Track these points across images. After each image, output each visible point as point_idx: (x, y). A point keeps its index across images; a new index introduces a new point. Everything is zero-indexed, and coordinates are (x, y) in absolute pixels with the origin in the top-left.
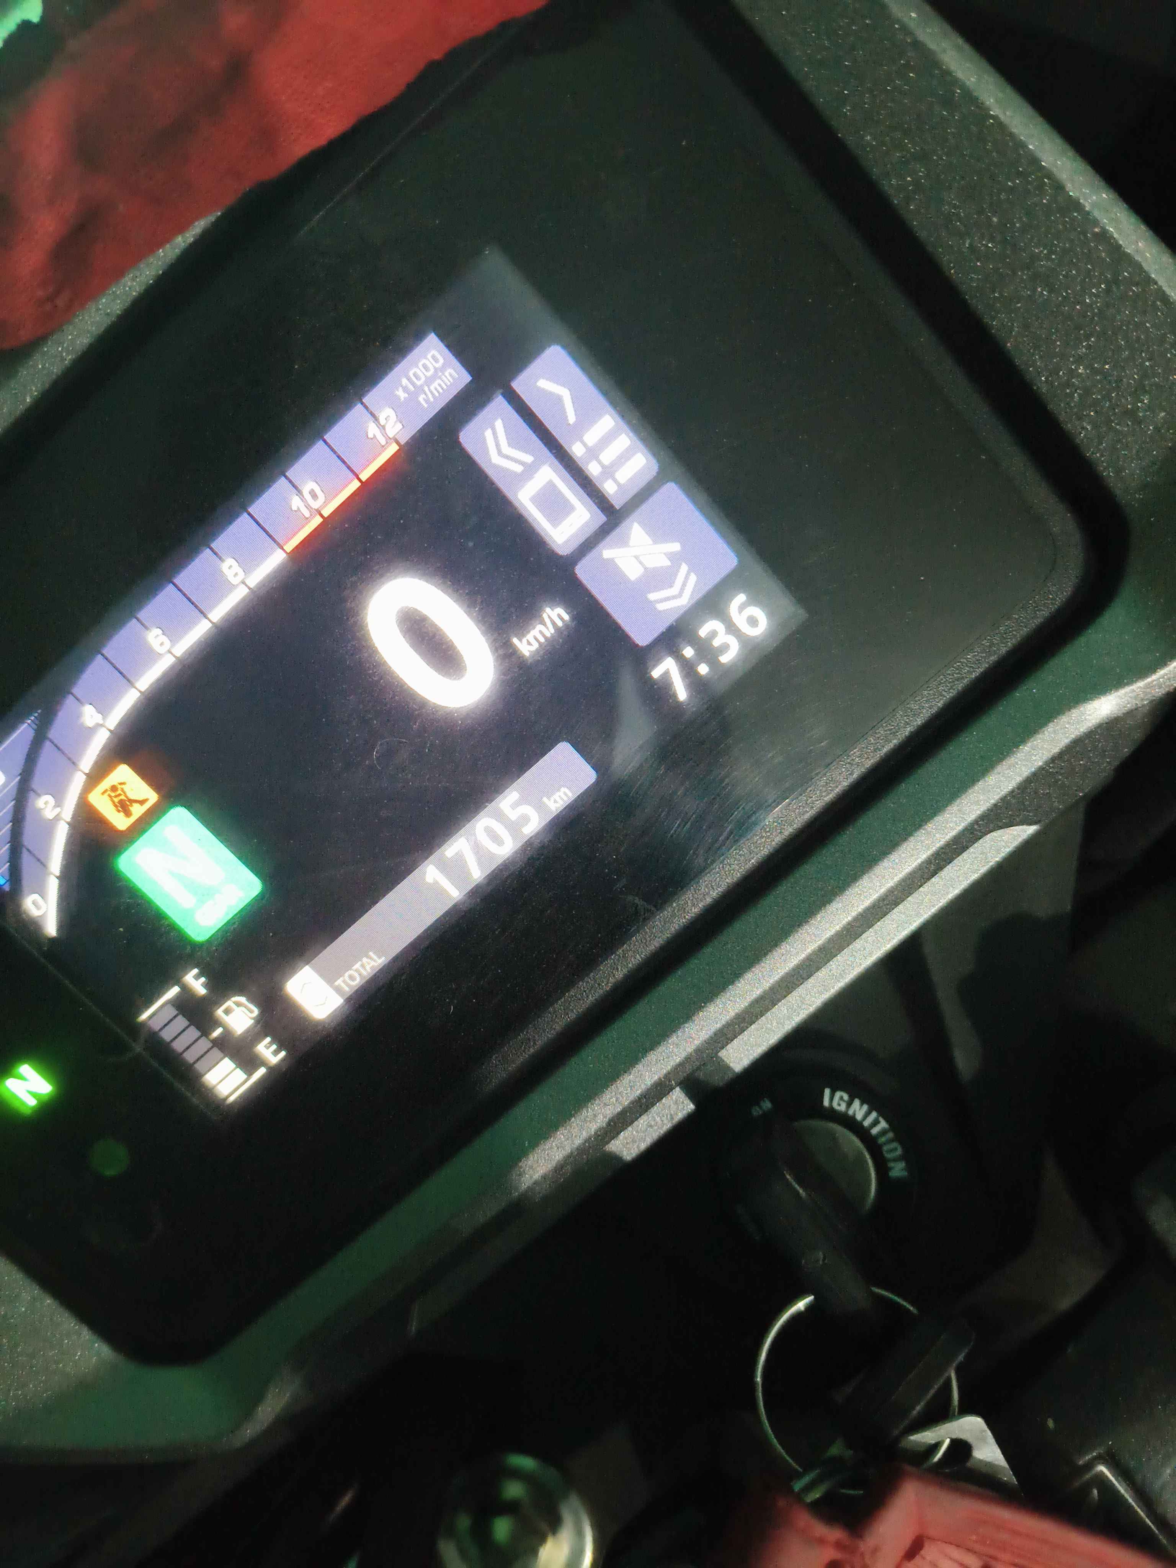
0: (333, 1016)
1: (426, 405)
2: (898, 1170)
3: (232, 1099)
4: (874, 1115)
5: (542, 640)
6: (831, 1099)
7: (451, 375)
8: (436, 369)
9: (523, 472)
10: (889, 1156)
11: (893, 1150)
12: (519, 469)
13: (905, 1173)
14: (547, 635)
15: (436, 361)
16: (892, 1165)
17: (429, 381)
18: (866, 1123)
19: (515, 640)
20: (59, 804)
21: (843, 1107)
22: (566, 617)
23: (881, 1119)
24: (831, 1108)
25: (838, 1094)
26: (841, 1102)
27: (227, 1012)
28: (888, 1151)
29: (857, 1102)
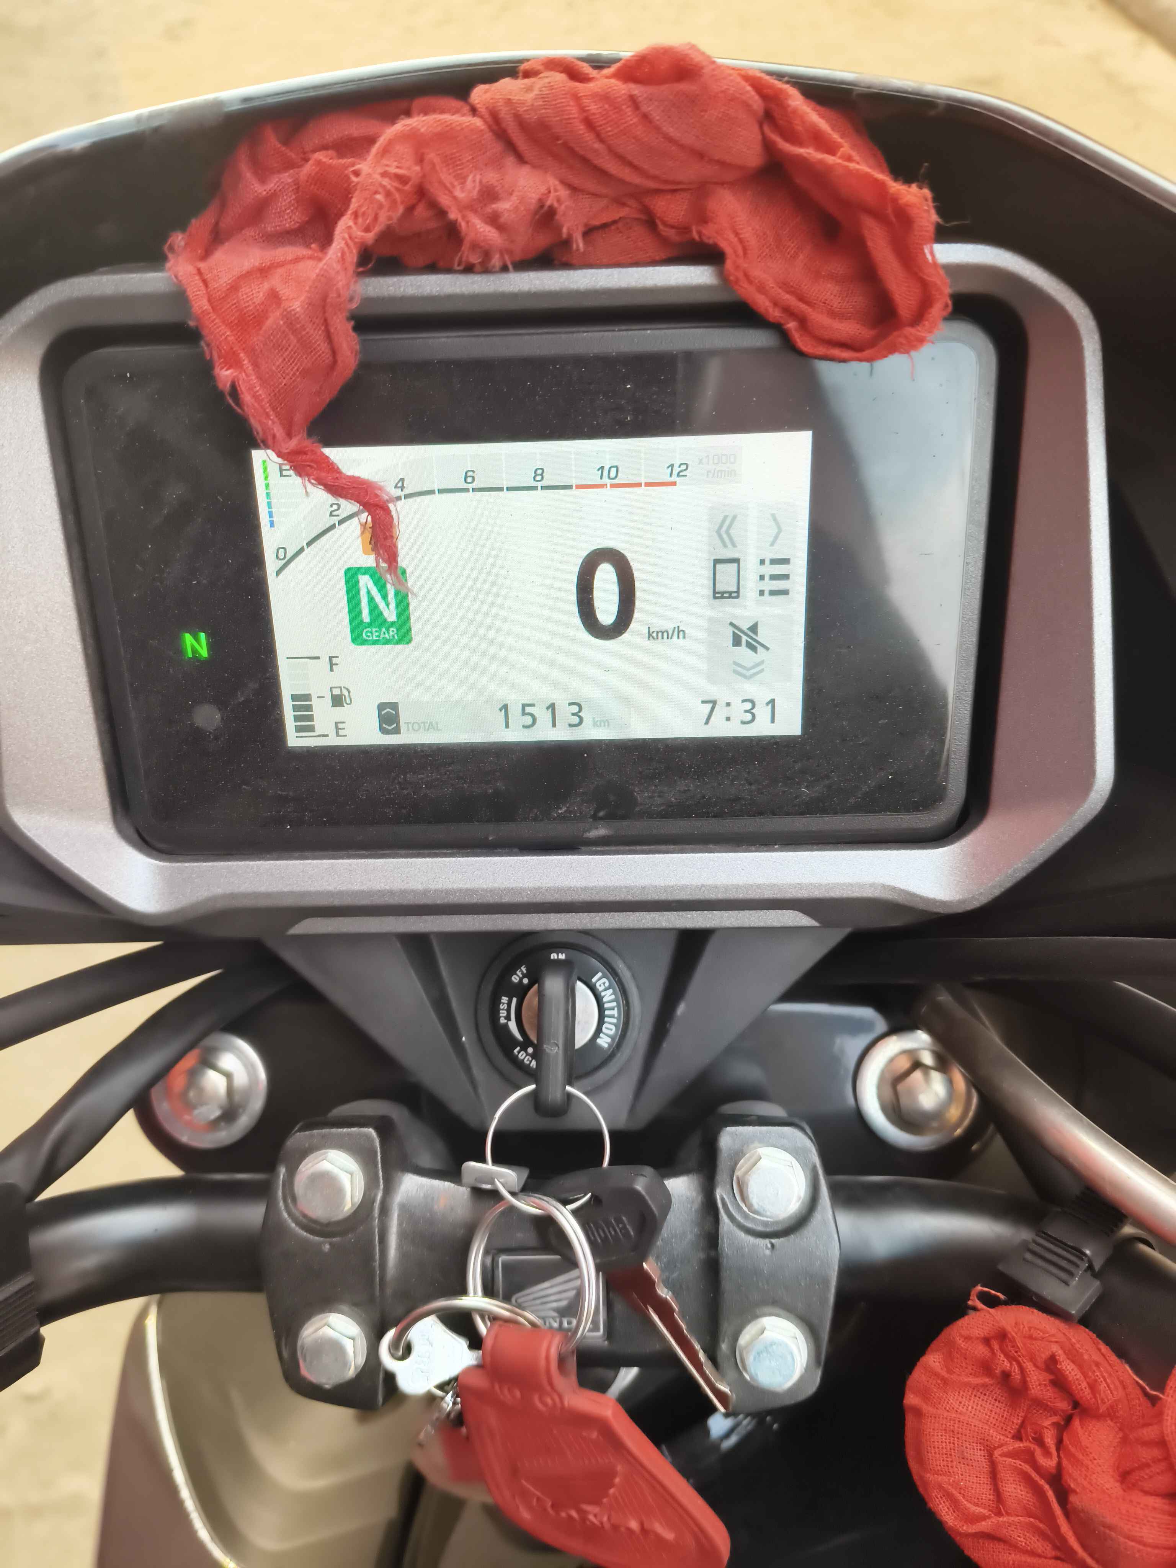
2: (604, 1041)
4: (614, 1004)
6: (600, 979)
10: (604, 1030)
11: (610, 1028)
13: (606, 1046)
16: (601, 1035)
18: (606, 1005)
21: (601, 989)
23: (616, 1009)
24: (595, 985)
25: (604, 980)
26: (602, 985)
28: (607, 1028)
29: (611, 991)
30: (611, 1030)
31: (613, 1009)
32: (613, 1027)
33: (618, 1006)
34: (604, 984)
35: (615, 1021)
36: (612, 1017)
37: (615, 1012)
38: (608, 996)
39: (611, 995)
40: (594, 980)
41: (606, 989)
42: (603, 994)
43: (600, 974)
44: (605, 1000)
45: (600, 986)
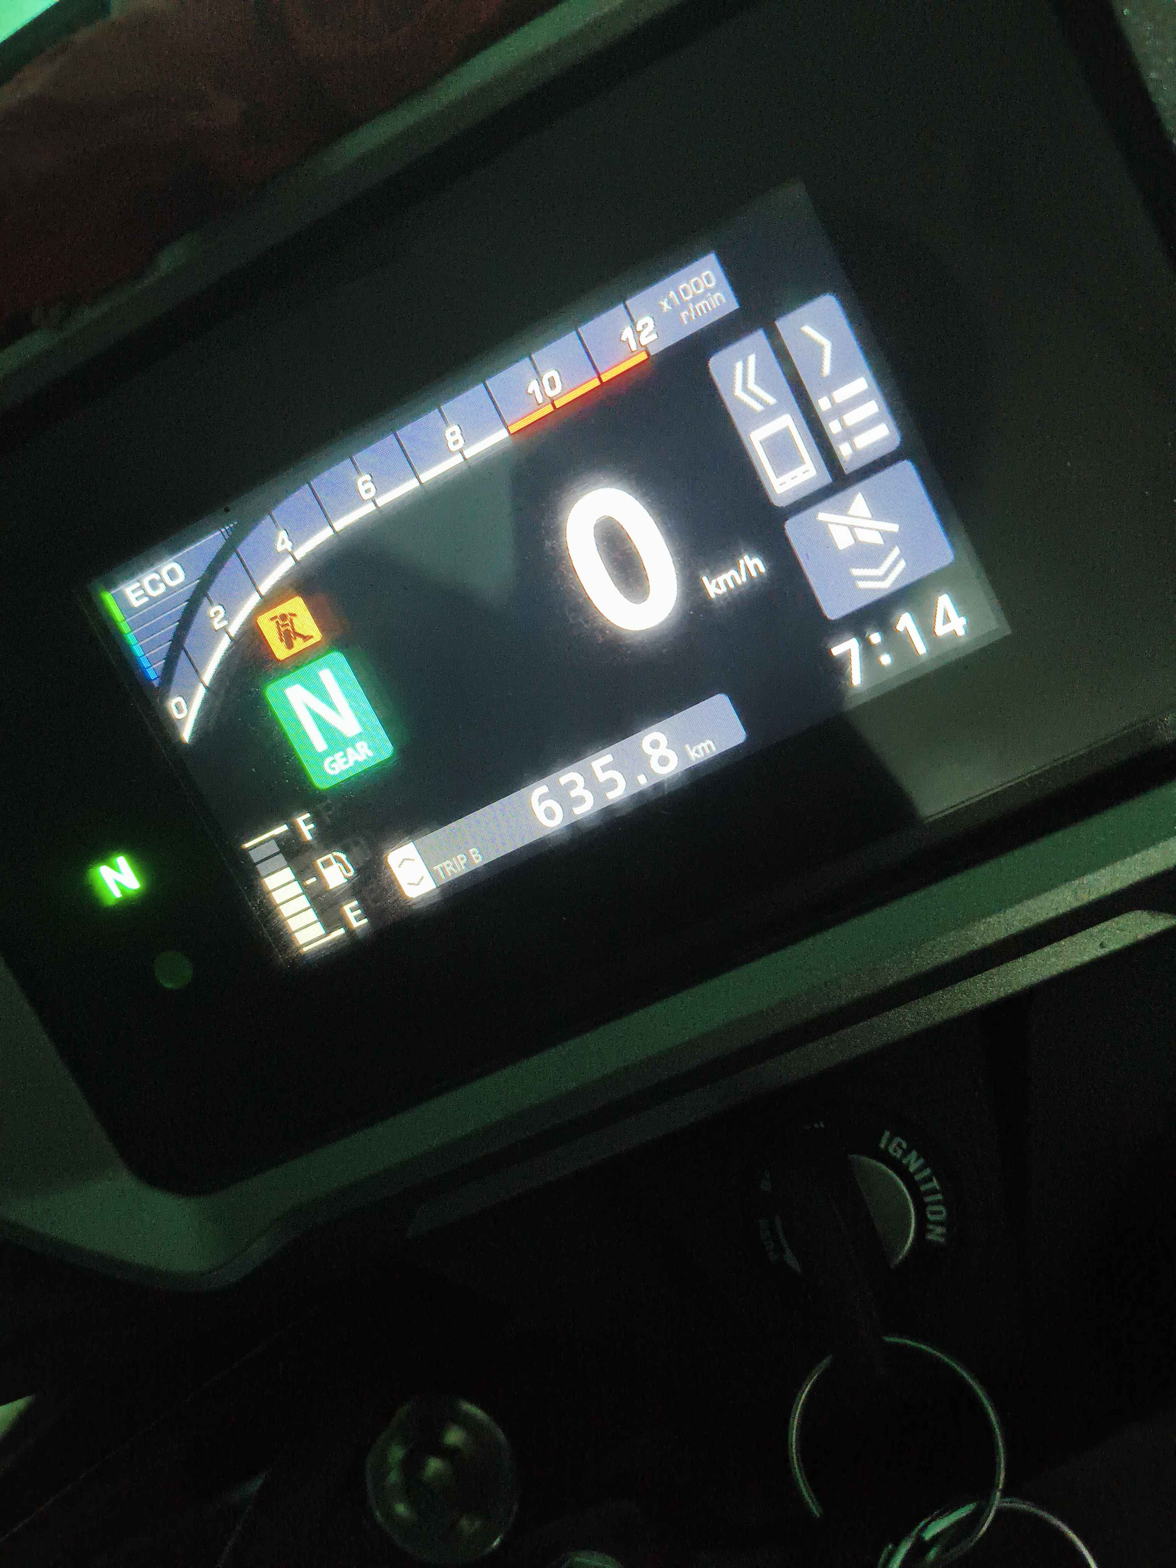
0: (422, 898)
1: (686, 322)
2: (936, 1234)
3: (305, 949)
5: (732, 586)
7: (719, 298)
8: (707, 290)
9: (762, 412)
10: (931, 1217)
11: (937, 1211)
12: (758, 407)
13: (942, 1240)
14: (738, 583)
15: (709, 282)
16: (933, 1227)
17: (696, 299)
18: (917, 1178)
19: (705, 579)
20: (229, 616)
21: (898, 1155)
22: (762, 569)
23: (934, 1178)
24: (887, 1153)
25: (898, 1140)
26: (898, 1149)
27: (327, 864)
28: (934, 1213)
29: (914, 1154)
30: (940, 1213)
31: (928, 1180)
32: (941, 1208)
33: (935, 1173)
34: (899, 1145)
35: (939, 1197)
36: (933, 1192)
37: (935, 1184)
38: (913, 1162)
39: (918, 1158)
40: (882, 1146)
41: (906, 1153)
42: (904, 1162)
43: (887, 1134)
44: (912, 1169)
45: (895, 1151)
